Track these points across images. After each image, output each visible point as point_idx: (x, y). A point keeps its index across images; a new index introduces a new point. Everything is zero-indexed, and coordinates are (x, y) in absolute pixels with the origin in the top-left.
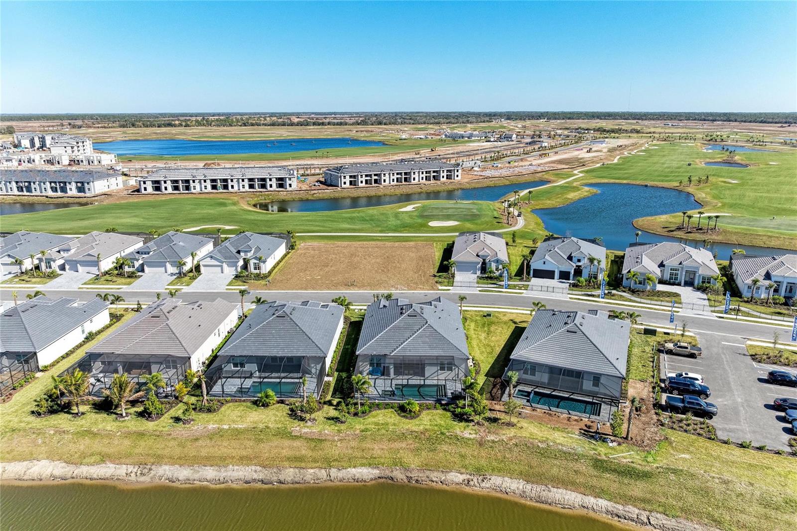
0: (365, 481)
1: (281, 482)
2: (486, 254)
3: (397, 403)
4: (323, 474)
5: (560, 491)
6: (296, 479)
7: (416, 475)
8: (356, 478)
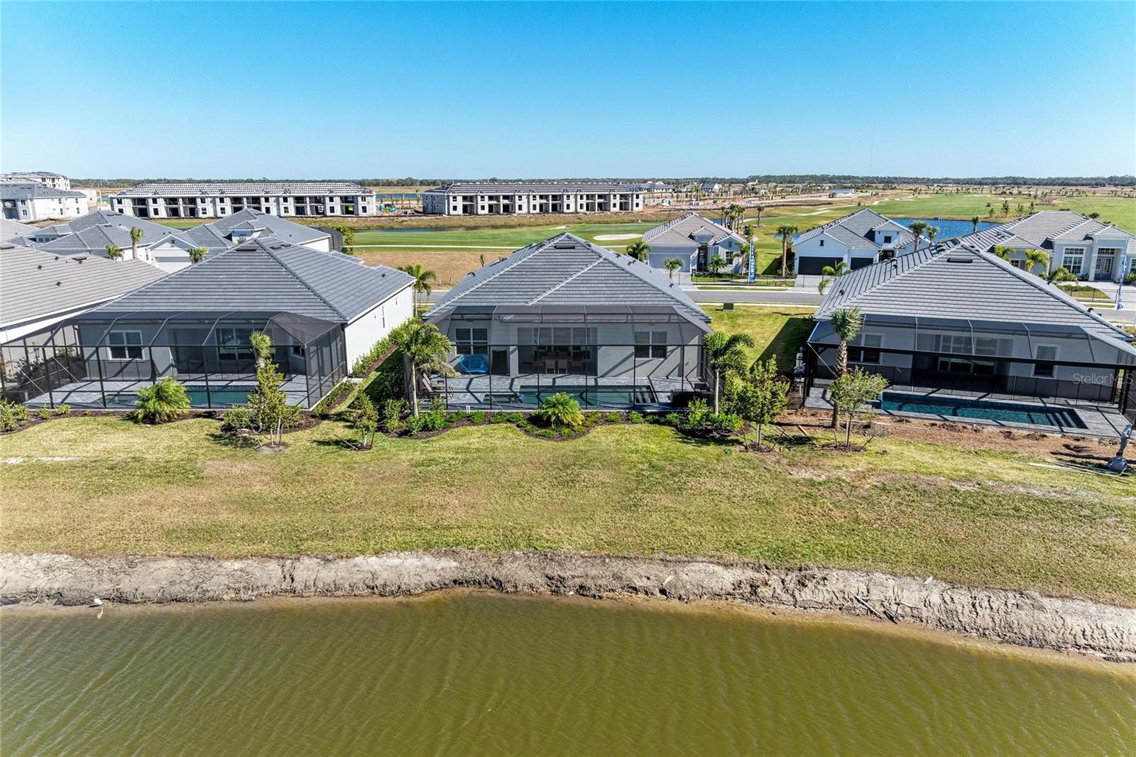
0: (408, 593)
1: (122, 599)
2: (707, 233)
3: (525, 414)
4: (270, 573)
6: (177, 590)
7: (579, 572)
8: (379, 582)
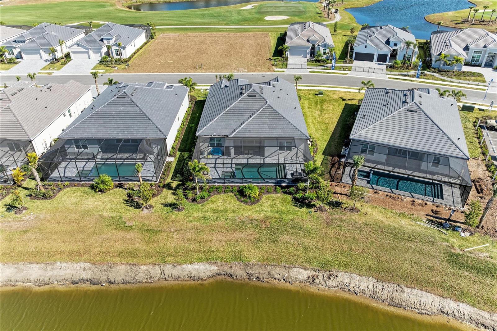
0: (202, 279)
1: (110, 282)
2: (315, 39)
3: (237, 186)
4: (156, 271)
5: (415, 291)
7: (257, 271)
8: (192, 275)
